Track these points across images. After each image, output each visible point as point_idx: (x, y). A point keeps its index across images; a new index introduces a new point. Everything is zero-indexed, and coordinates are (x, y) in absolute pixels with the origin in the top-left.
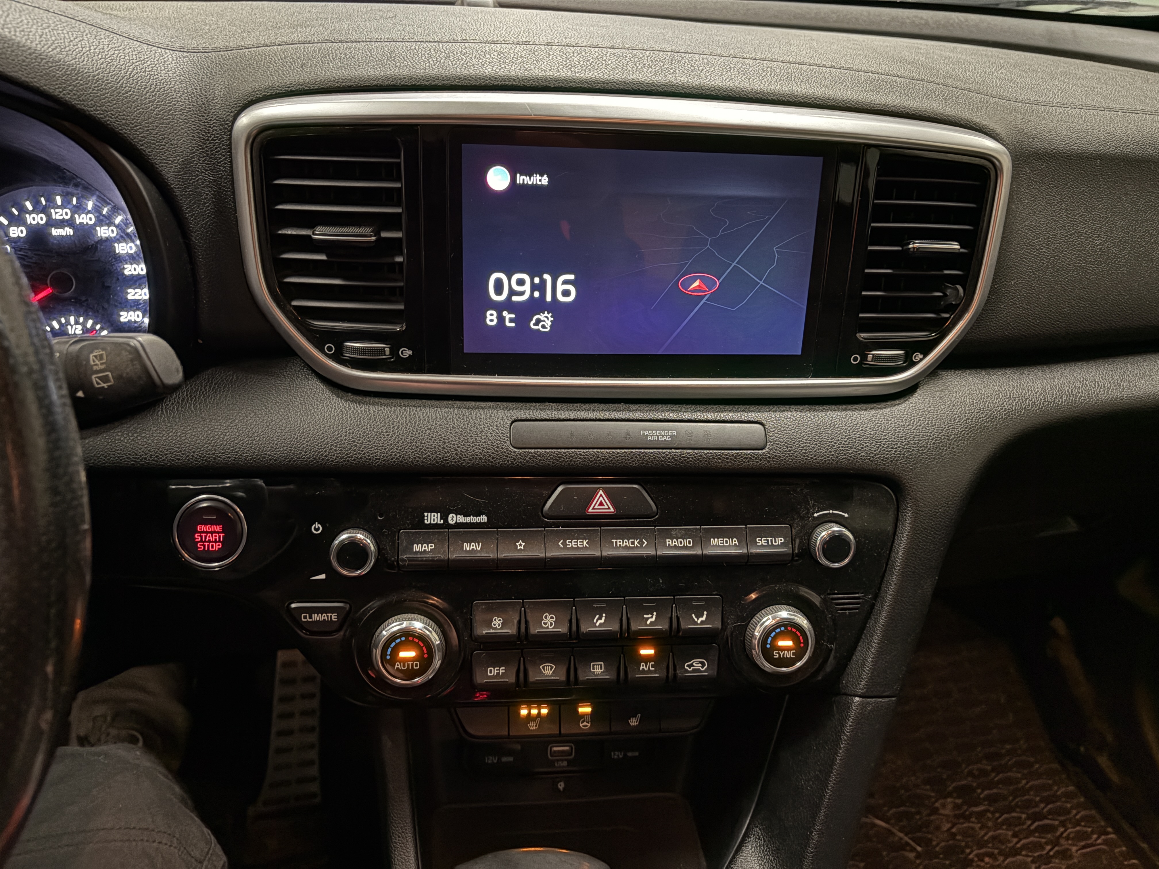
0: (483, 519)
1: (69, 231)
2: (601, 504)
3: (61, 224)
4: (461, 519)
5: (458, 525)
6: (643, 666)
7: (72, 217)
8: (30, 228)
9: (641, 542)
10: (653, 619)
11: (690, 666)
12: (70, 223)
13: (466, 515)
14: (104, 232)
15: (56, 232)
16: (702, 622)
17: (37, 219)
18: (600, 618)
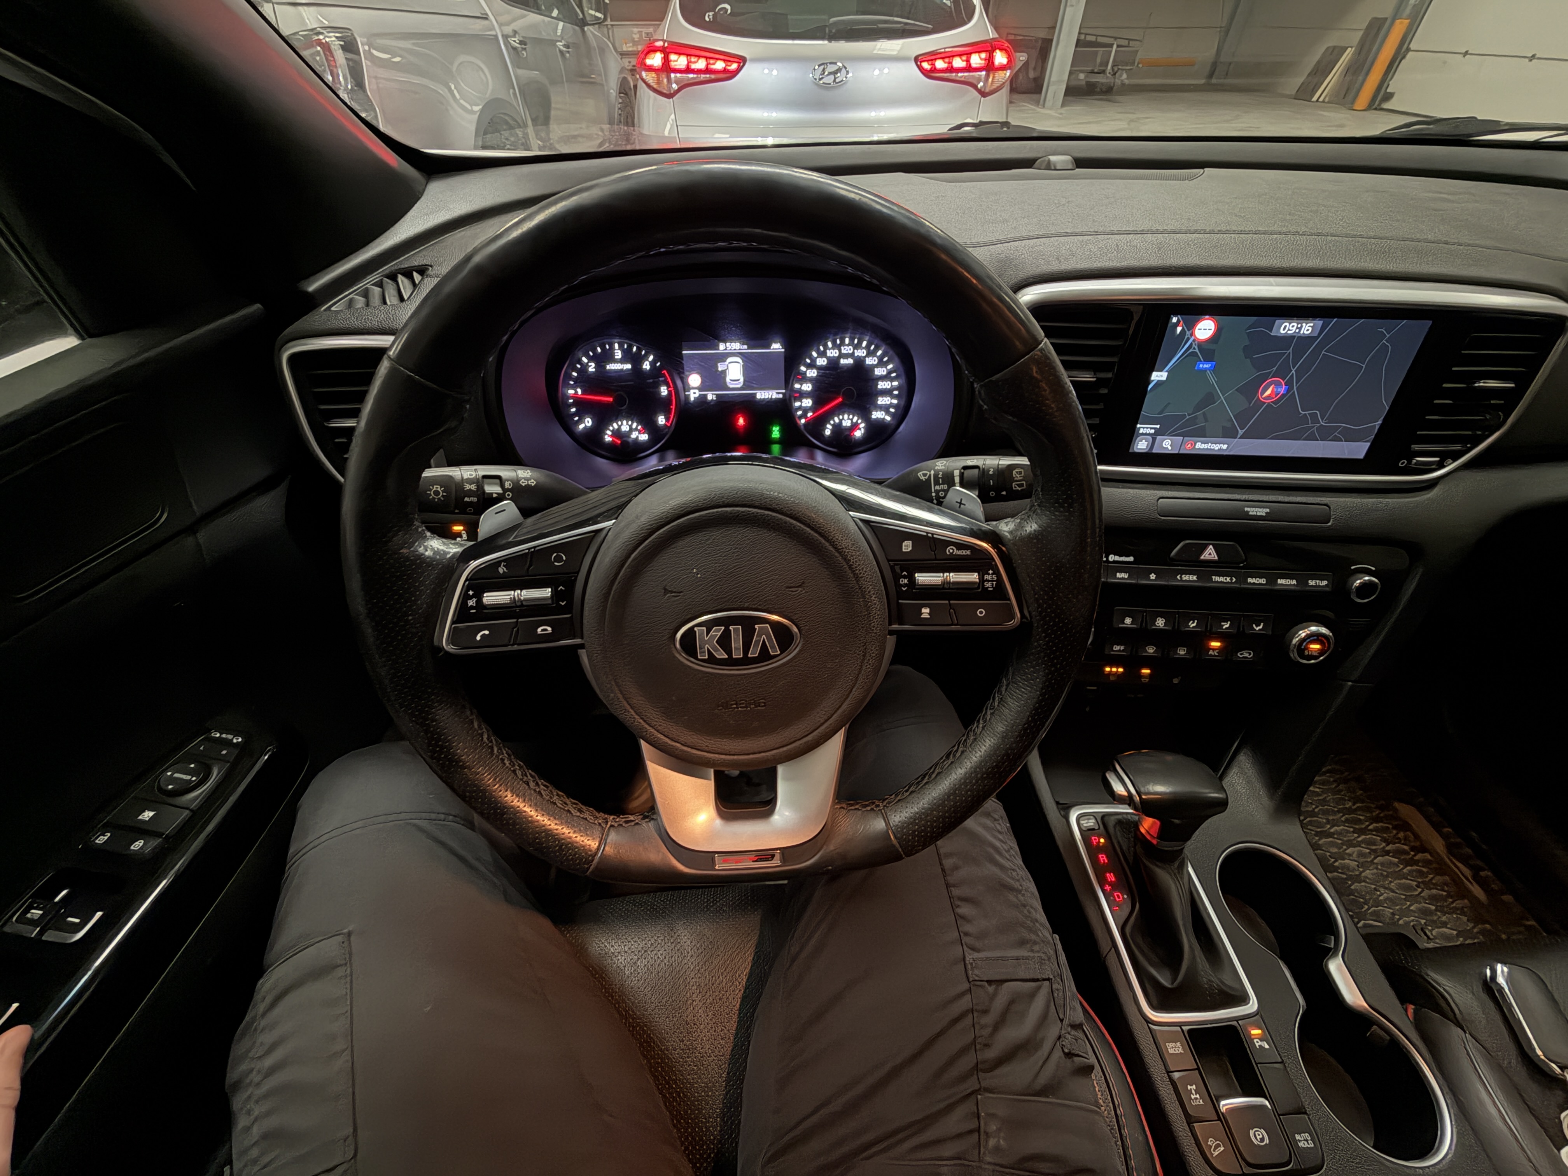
0: (1131, 559)
1: (850, 361)
2: (1210, 554)
3: (847, 356)
4: (1117, 558)
5: (1114, 562)
6: (1211, 652)
7: (853, 352)
8: (829, 359)
9: (1231, 579)
10: (1228, 626)
11: (1241, 654)
12: (852, 355)
13: (1120, 556)
14: (870, 361)
15: (843, 361)
16: (1260, 630)
17: (833, 353)
18: (1193, 623)
